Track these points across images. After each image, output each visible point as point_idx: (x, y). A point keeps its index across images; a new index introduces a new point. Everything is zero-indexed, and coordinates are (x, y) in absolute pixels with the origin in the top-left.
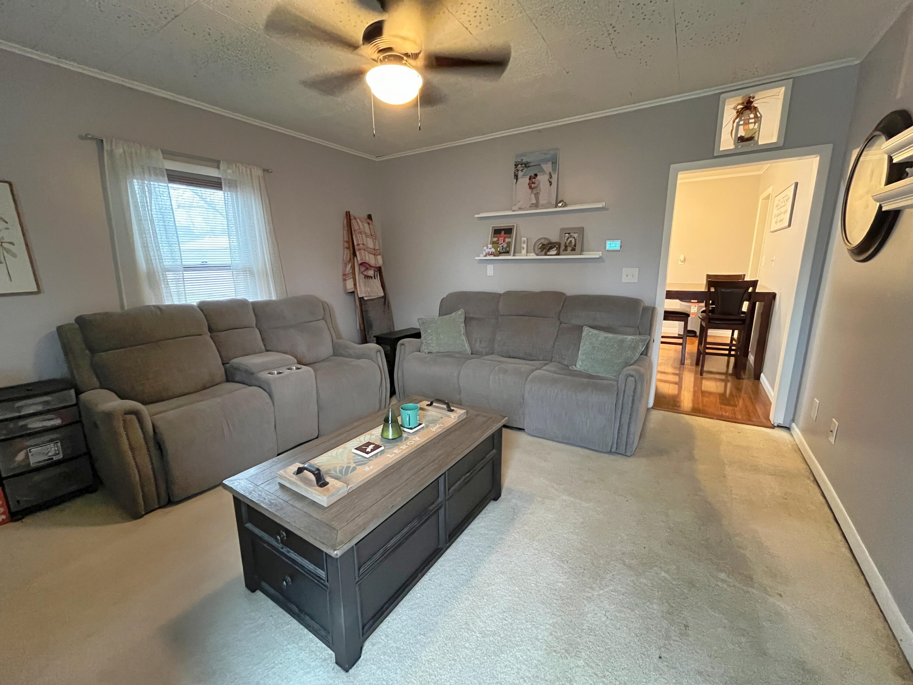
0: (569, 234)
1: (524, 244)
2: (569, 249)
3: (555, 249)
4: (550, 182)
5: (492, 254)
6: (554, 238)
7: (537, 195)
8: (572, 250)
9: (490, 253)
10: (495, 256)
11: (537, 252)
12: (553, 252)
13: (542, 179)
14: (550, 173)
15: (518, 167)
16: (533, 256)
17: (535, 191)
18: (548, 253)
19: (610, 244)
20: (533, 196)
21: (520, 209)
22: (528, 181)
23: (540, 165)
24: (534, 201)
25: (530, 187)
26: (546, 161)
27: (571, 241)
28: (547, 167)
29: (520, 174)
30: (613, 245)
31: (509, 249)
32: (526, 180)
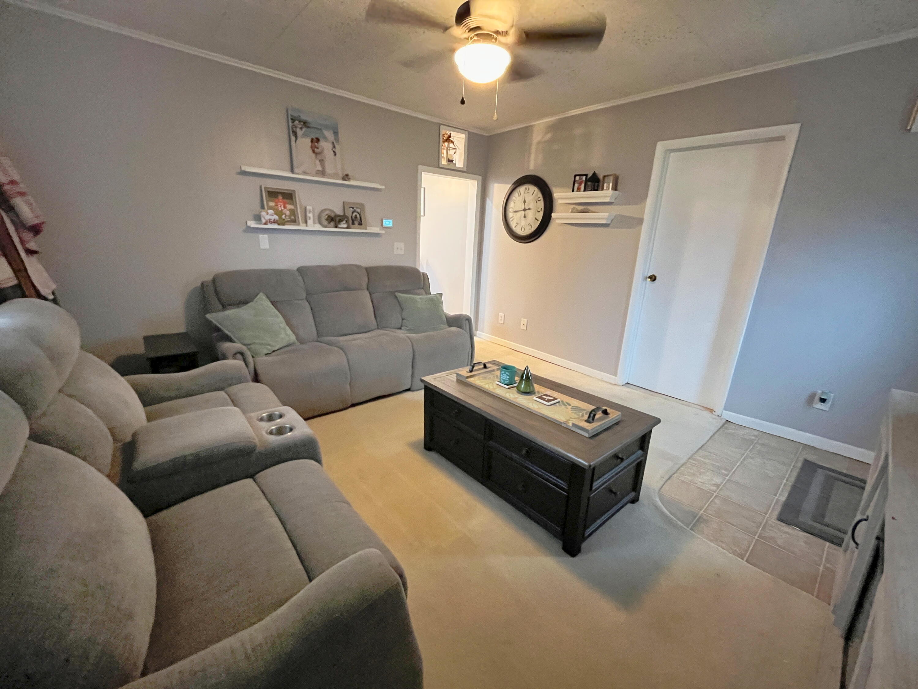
0: (353, 208)
1: (309, 213)
2: (356, 223)
3: (344, 222)
4: (334, 152)
5: (275, 222)
6: (339, 212)
7: (322, 161)
8: (359, 225)
9: (272, 221)
10: (279, 224)
11: (326, 223)
12: (343, 225)
13: (325, 146)
14: (333, 143)
15: (295, 123)
16: (318, 227)
17: (319, 157)
18: (339, 226)
19: (386, 222)
20: (318, 162)
21: (305, 173)
22: (310, 144)
23: (320, 129)
24: (320, 168)
25: (314, 151)
26: (327, 127)
27: (356, 215)
28: (329, 134)
29: (299, 132)
30: (388, 223)
31: (295, 217)
32: (307, 142)
